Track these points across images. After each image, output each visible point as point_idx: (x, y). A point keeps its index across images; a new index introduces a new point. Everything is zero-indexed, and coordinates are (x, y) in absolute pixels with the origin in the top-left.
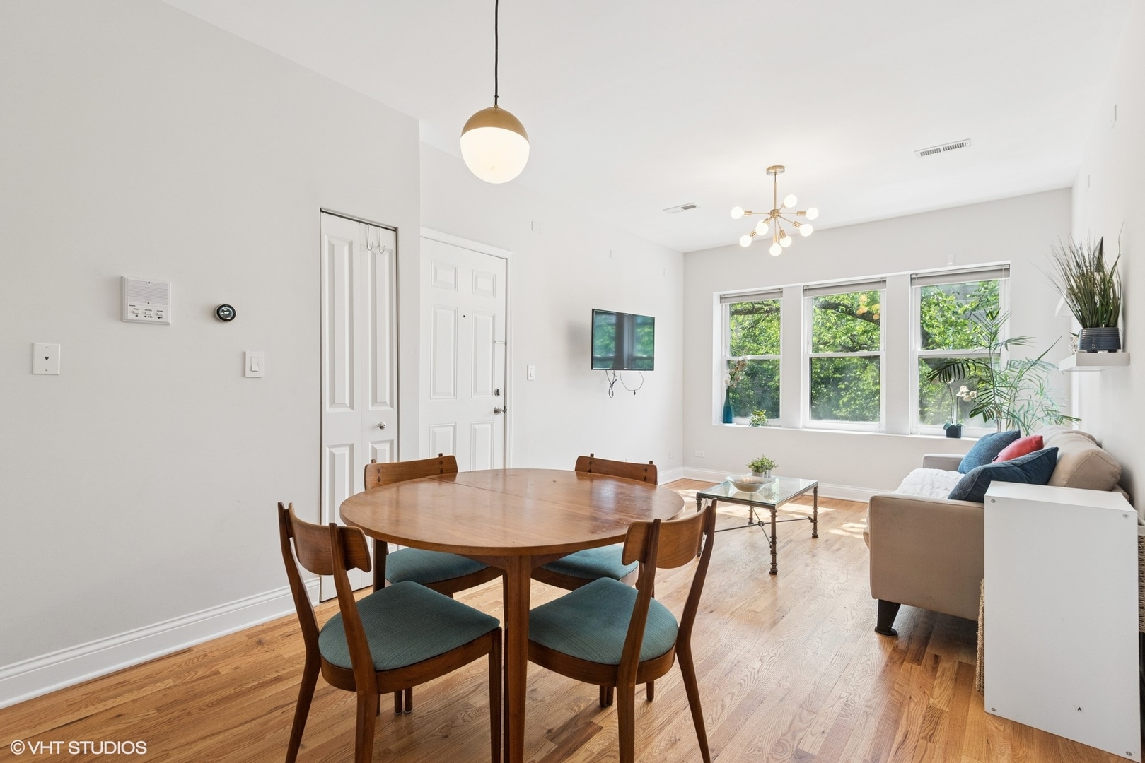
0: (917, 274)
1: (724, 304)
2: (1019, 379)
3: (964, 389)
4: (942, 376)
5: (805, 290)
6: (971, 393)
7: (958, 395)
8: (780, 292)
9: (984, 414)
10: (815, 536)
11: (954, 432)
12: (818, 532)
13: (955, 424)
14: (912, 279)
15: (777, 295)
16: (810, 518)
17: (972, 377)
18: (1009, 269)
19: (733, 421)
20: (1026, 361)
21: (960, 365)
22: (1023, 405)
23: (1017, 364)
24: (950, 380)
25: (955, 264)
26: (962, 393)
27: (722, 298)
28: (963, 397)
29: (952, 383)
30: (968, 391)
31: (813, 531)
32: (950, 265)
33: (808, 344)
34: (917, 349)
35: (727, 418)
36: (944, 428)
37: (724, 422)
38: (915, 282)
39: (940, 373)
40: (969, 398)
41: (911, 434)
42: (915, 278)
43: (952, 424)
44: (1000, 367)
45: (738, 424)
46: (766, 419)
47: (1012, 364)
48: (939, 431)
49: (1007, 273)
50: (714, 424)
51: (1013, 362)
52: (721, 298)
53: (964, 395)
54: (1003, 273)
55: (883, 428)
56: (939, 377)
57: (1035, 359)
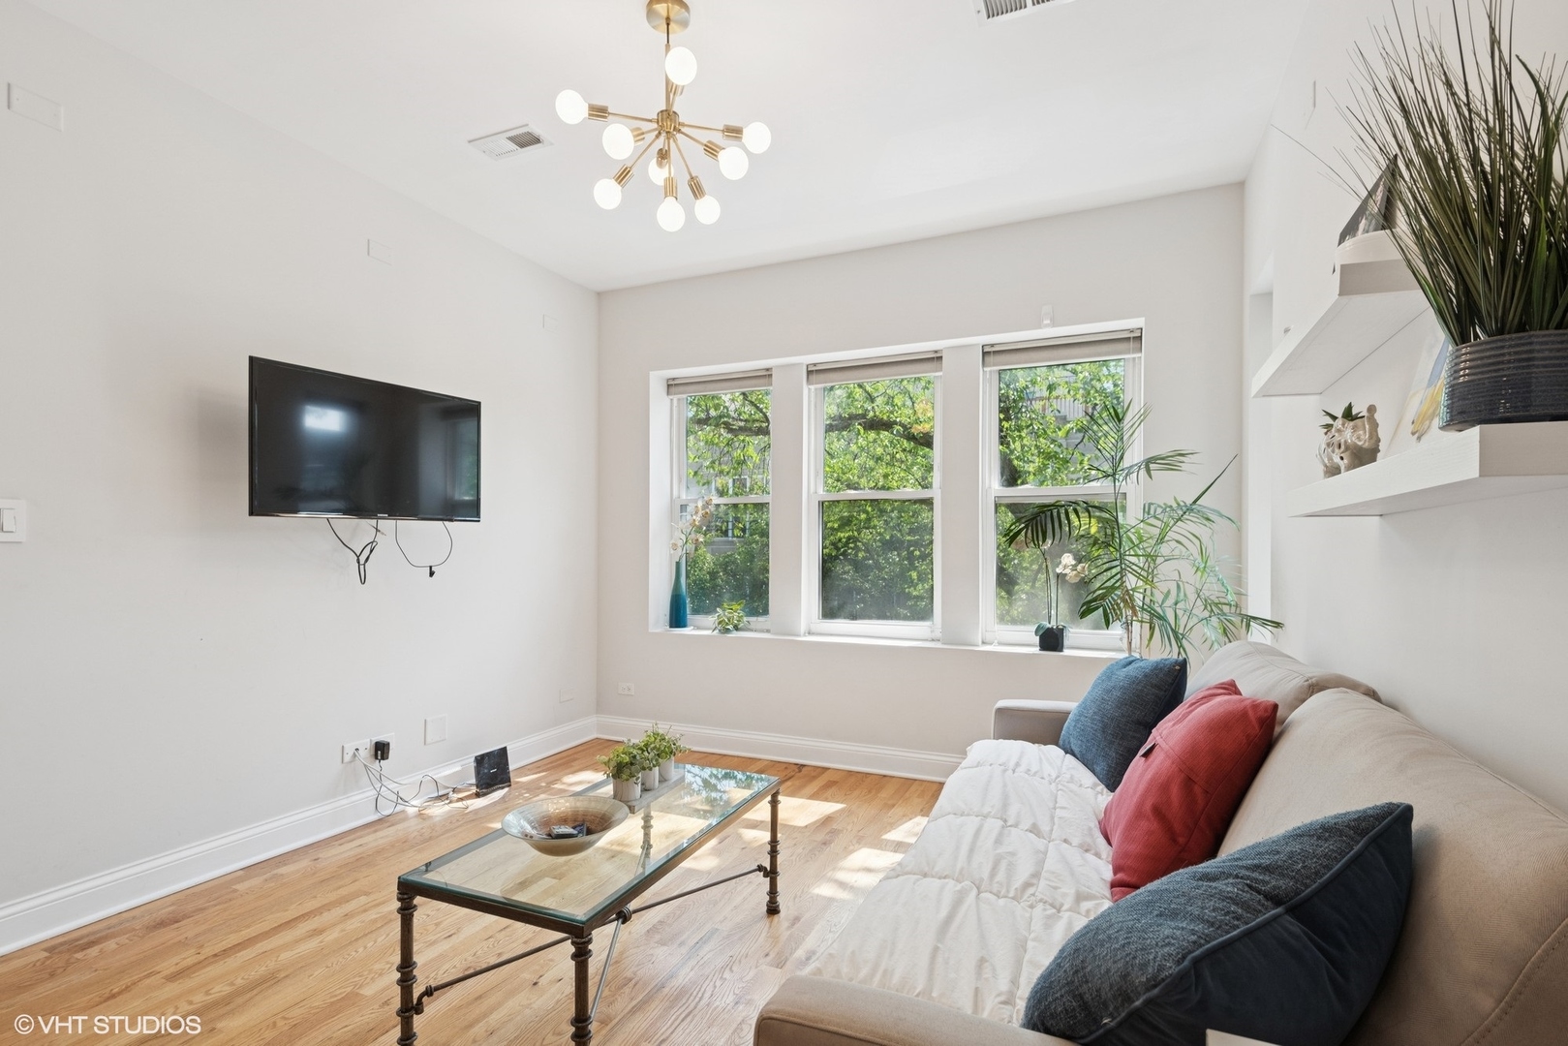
0: (992, 345)
1: (675, 398)
2: (1161, 540)
3: (1068, 559)
4: (1030, 531)
5: (809, 373)
6: (1079, 568)
7: (1058, 570)
8: (767, 375)
9: (1105, 611)
10: (773, 910)
11: (1051, 640)
12: (779, 899)
13: (1053, 624)
14: (985, 354)
15: (762, 381)
16: (760, 868)
17: (1082, 536)
18: (1141, 337)
19: (688, 622)
20: (1175, 505)
21: (1062, 511)
22: (1169, 592)
23: (1159, 510)
24: (1044, 541)
25: (1054, 324)
26: (1065, 567)
27: (671, 386)
28: (1066, 574)
29: (1049, 548)
30: (1074, 562)
31: (768, 898)
32: (1047, 326)
33: (817, 475)
34: (992, 484)
35: (677, 619)
36: (1036, 633)
37: (671, 627)
38: (990, 359)
39: (1026, 527)
40: (1076, 576)
41: (983, 643)
42: (989, 353)
43: (1050, 626)
44: (1131, 518)
45: (699, 628)
46: (745, 619)
47: (1152, 512)
48: (1026, 638)
49: (1137, 345)
50: (652, 630)
51: (1152, 507)
52: (668, 385)
53: (1067, 571)
54: (1131, 344)
55: (938, 634)
56: (1026, 533)
57: (1189, 502)
